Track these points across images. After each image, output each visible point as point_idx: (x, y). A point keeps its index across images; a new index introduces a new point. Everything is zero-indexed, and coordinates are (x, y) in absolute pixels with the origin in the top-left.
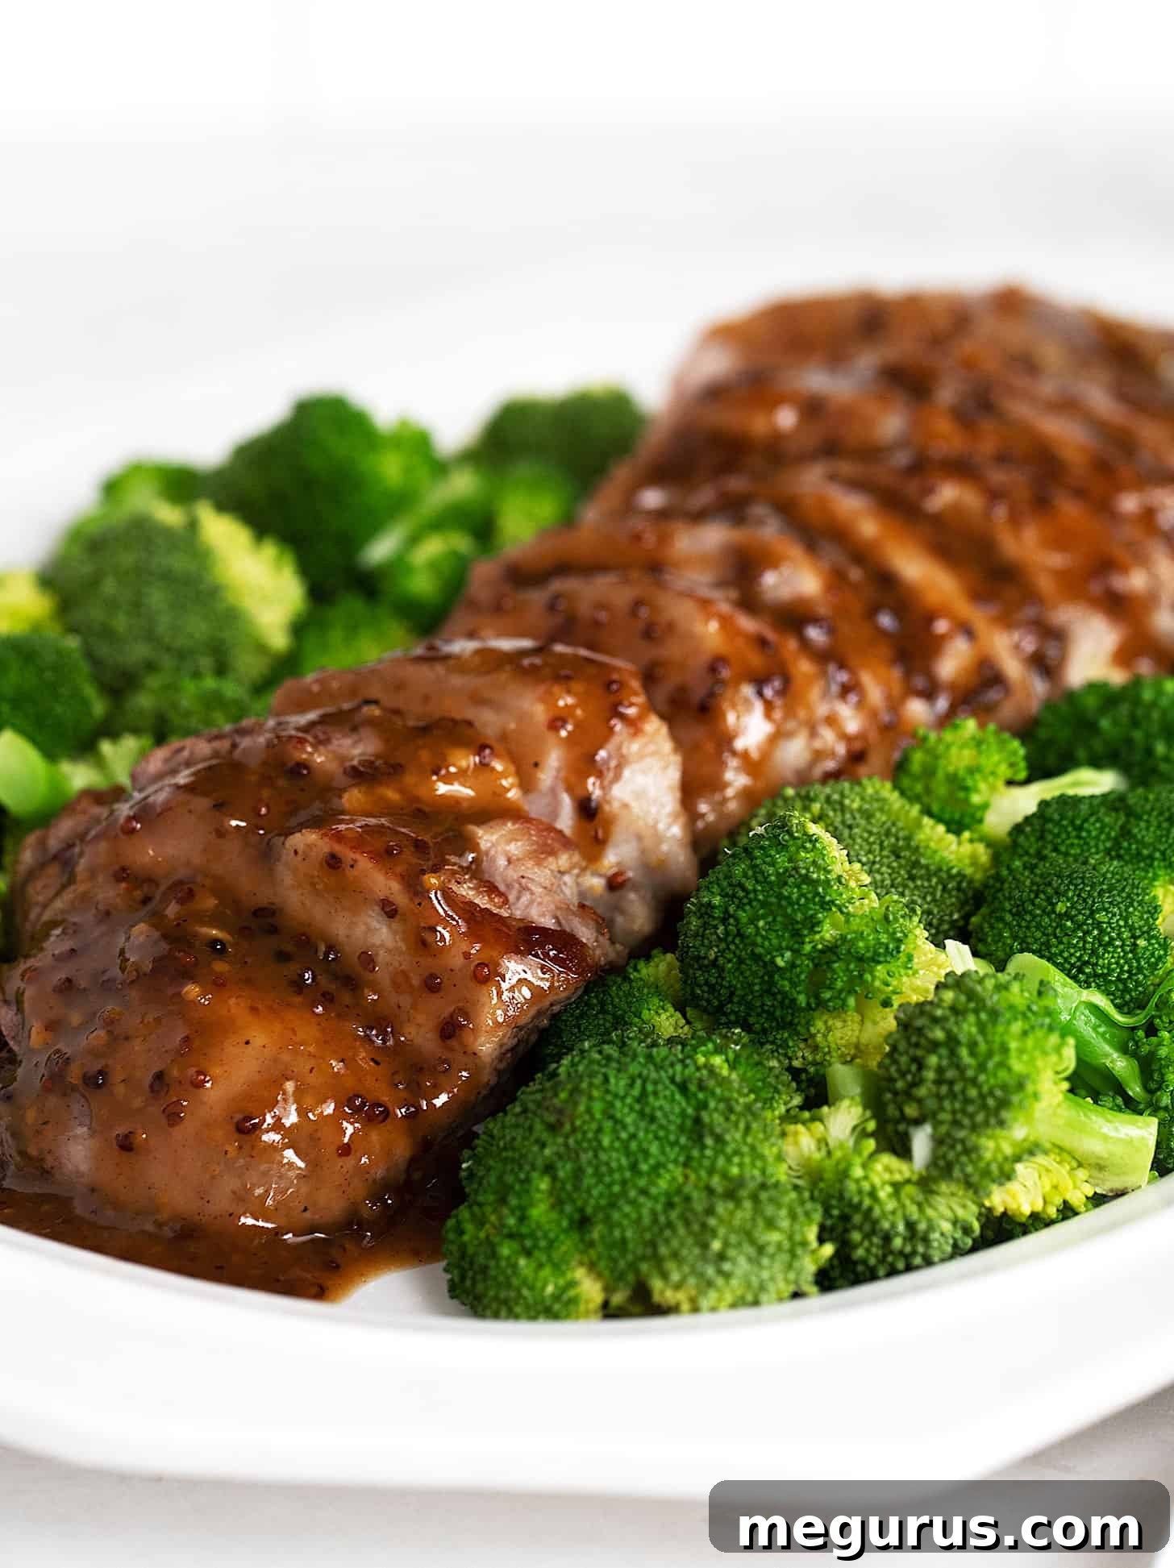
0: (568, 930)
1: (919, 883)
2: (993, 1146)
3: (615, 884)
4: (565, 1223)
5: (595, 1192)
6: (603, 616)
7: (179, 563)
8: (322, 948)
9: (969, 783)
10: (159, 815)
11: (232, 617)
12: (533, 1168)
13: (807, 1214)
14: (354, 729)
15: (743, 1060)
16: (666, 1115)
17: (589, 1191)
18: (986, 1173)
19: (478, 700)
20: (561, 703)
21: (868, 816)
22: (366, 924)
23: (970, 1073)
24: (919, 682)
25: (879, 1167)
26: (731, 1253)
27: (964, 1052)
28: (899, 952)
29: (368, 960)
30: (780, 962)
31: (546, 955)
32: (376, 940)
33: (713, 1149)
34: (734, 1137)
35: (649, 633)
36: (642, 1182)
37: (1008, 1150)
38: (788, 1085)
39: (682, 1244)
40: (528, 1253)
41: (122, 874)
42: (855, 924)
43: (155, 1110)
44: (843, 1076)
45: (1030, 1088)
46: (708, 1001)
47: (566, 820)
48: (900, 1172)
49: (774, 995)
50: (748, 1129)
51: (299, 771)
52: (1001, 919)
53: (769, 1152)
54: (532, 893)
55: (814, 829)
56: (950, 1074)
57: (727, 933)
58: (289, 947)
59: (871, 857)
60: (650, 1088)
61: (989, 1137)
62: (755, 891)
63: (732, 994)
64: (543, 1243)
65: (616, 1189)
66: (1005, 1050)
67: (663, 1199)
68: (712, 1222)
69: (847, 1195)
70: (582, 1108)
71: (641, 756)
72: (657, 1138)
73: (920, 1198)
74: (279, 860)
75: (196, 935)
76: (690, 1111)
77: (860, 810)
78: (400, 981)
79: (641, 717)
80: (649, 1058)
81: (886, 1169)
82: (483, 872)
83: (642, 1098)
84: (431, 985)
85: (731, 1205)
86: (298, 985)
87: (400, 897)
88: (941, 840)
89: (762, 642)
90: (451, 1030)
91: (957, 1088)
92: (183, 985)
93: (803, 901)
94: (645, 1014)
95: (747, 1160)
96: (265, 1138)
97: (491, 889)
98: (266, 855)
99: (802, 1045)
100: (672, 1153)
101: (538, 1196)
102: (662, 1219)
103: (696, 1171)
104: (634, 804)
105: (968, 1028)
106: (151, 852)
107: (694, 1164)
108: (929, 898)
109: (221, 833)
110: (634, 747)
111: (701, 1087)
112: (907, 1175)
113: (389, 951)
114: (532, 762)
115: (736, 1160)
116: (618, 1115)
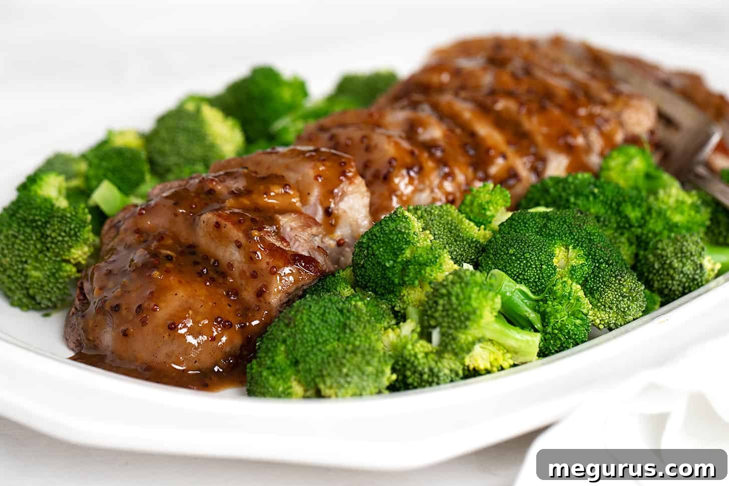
0: (313, 257)
1: (458, 243)
2: (464, 338)
3: (340, 244)
4: (288, 362)
5: (301, 350)
6: (349, 142)
7: (191, 125)
8: (212, 261)
9: (486, 207)
10: (153, 207)
11: (212, 147)
12: (278, 341)
13: (385, 361)
14: (235, 178)
15: (370, 304)
16: (331, 321)
17: (298, 349)
18: (462, 349)
19: (288, 168)
20: (321, 169)
21: (441, 217)
22: (230, 252)
23: (455, 306)
24: (480, 174)
25: (418, 345)
26: (351, 373)
27: (454, 299)
28: (436, 262)
29: (230, 265)
30: (387, 265)
31: (301, 265)
32: (234, 258)
33: (350, 334)
34: (359, 330)
35: (368, 149)
36: (320, 346)
37: (470, 339)
38: (389, 315)
39: (332, 370)
40: (274, 375)
41: (138, 231)
42: (420, 251)
43: (137, 321)
44: (412, 312)
45: (478, 312)
46: (361, 282)
47: (320, 216)
48: (428, 347)
49: (386, 279)
50: (365, 327)
51: (211, 192)
52: (489, 257)
53: (373, 337)
54: (300, 242)
55: (406, 213)
56: (447, 307)
57: (368, 253)
58: (199, 260)
59: (440, 232)
60: (327, 310)
61: (464, 333)
62: (380, 237)
63: (370, 278)
64: (279, 370)
65: (309, 349)
66: (470, 298)
67: (328, 353)
68: (344, 361)
69: (404, 356)
70: (298, 317)
71: (352, 193)
72: (327, 329)
73: (436, 358)
74: (197, 225)
75: (160, 253)
76: (342, 320)
77: (438, 215)
78: (243, 273)
79: (353, 177)
80: (330, 300)
81: (422, 347)
82: (281, 233)
83: (323, 315)
84: (254, 275)
85: (352, 355)
86: (200, 274)
87: (243, 240)
88: (471, 227)
89: (412, 153)
90: (260, 294)
91: (450, 312)
92: (153, 271)
93: (398, 240)
94: (338, 289)
95: (363, 339)
96: (180, 331)
97: (283, 239)
98: (192, 223)
99: (399, 302)
100: (333, 335)
101: (279, 352)
102: (326, 361)
103: (342, 342)
104: (348, 211)
105: (457, 289)
106: (149, 223)
107: (341, 340)
108: (462, 249)
109: (176, 215)
110: (350, 189)
111: (348, 311)
112: (430, 349)
113: (239, 262)
114: (307, 193)
115: (358, 339)
116: (312, 320)
